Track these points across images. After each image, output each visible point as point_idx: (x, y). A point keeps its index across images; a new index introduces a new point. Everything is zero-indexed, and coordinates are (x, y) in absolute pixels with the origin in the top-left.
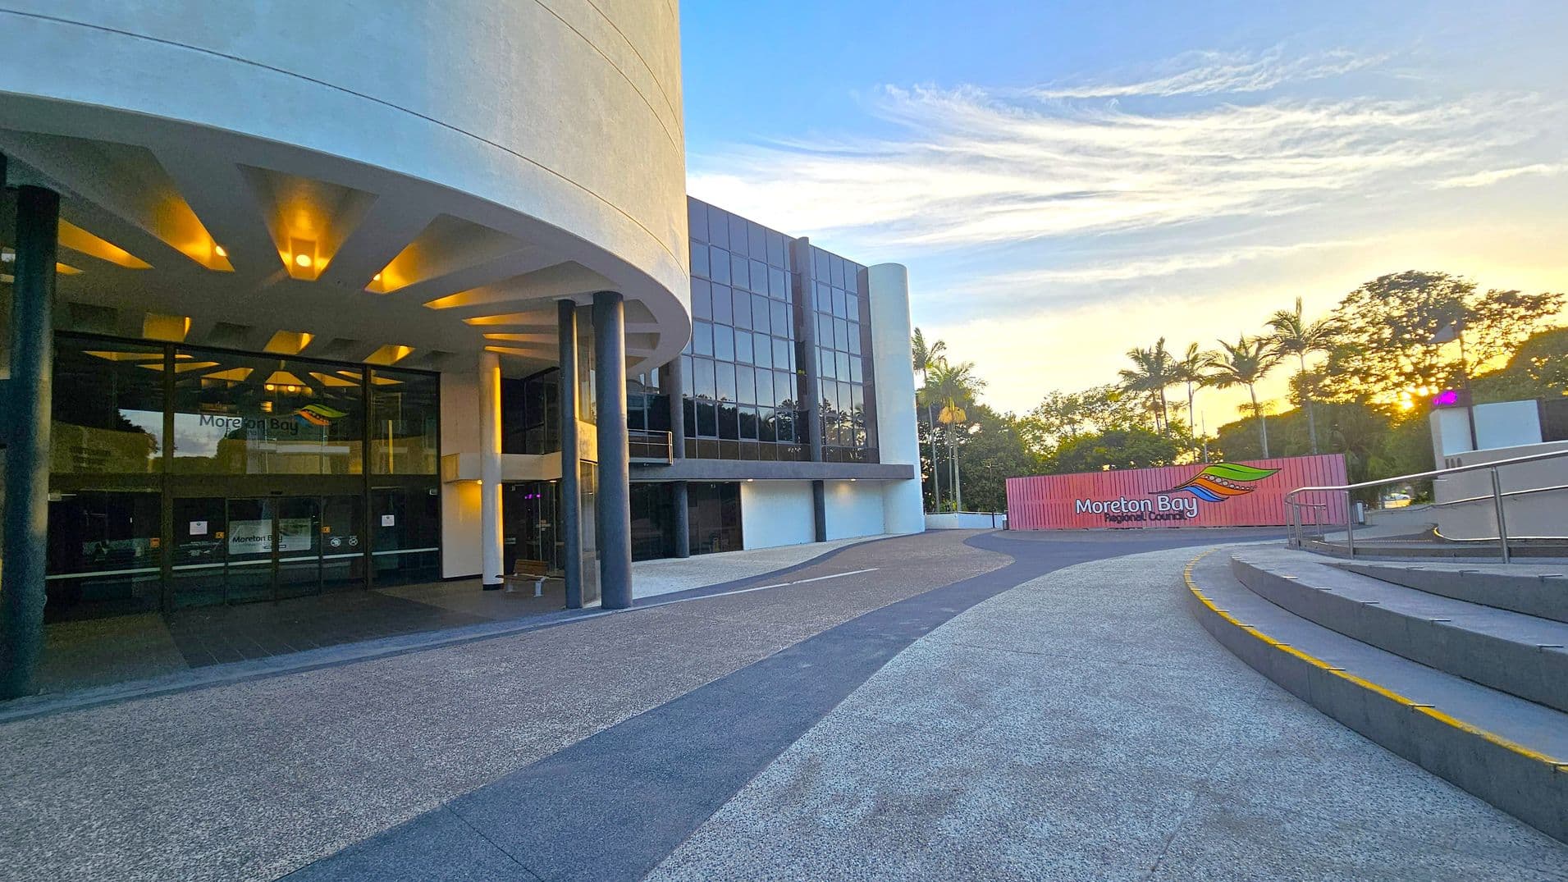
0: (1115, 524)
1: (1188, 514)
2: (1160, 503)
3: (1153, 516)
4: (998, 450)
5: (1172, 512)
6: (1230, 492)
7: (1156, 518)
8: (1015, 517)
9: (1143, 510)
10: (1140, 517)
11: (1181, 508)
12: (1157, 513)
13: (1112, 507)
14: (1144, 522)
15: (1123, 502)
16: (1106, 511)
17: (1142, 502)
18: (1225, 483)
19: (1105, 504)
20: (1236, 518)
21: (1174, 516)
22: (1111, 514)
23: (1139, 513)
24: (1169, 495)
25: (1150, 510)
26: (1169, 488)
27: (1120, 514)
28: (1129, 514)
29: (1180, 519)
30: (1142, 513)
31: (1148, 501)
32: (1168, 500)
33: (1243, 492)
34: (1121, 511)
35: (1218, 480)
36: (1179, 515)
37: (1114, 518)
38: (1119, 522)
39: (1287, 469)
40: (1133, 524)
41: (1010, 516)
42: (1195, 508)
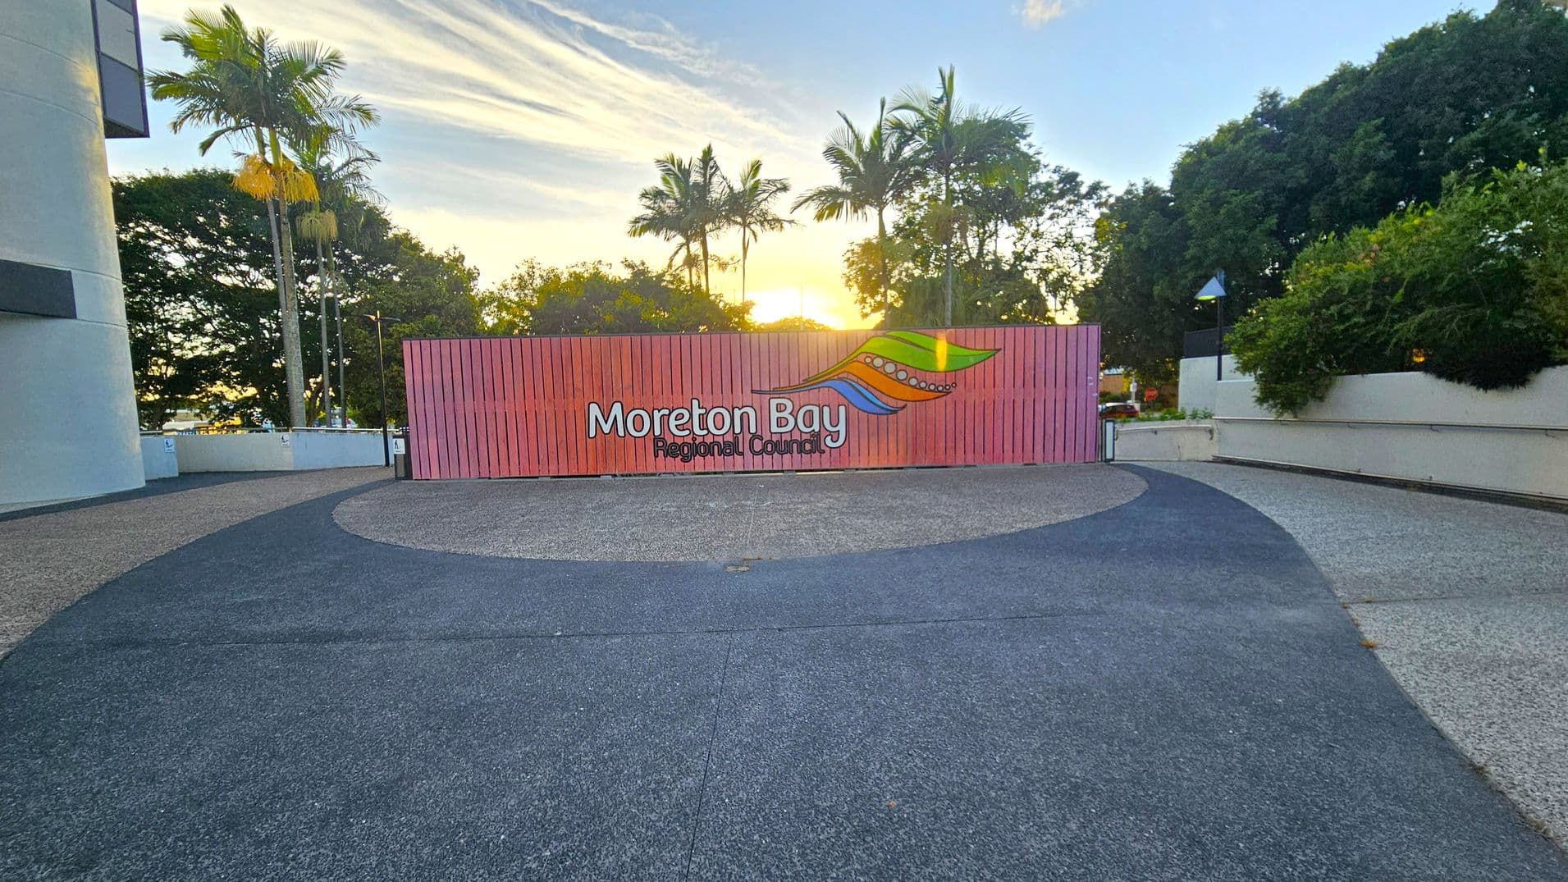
0: (675, 464)
1: (828, 439)
2: (775, 415)
3: (758, 445)
4: (424, 311)
5: (796, 436)
6: (908, 393)
7: (763, 450)
8: (429, 447)
9: (738, 430)
10: (731, 448)
11: (816, 427)
12: (767, 437)
13: (673, 423)
14: (738, 458)
15: (697, 412)
16: (657, 432)
17: (737, 413)
18: (902, 375)
19: (657, 416)
20: (915, 451)
21: (801, 444)
22: (670, 441)
23: (729, 438)
24: (794, 396)
25: (753, 430)
26: (795, 382)
27: (689, 440)
28: (709, 440)
29: (810, 452)
30: (736, 438)
31: (750, 411)
32: (789, 409)
33: (932, 395)
34: (692, 431)
35: (890, 368)
36: (811, 442)
37: (673, 450)
38: (685, 460)
39: (1009, 352)
40: (715, 462)
41: (413, 442)
42: (842, 427)
